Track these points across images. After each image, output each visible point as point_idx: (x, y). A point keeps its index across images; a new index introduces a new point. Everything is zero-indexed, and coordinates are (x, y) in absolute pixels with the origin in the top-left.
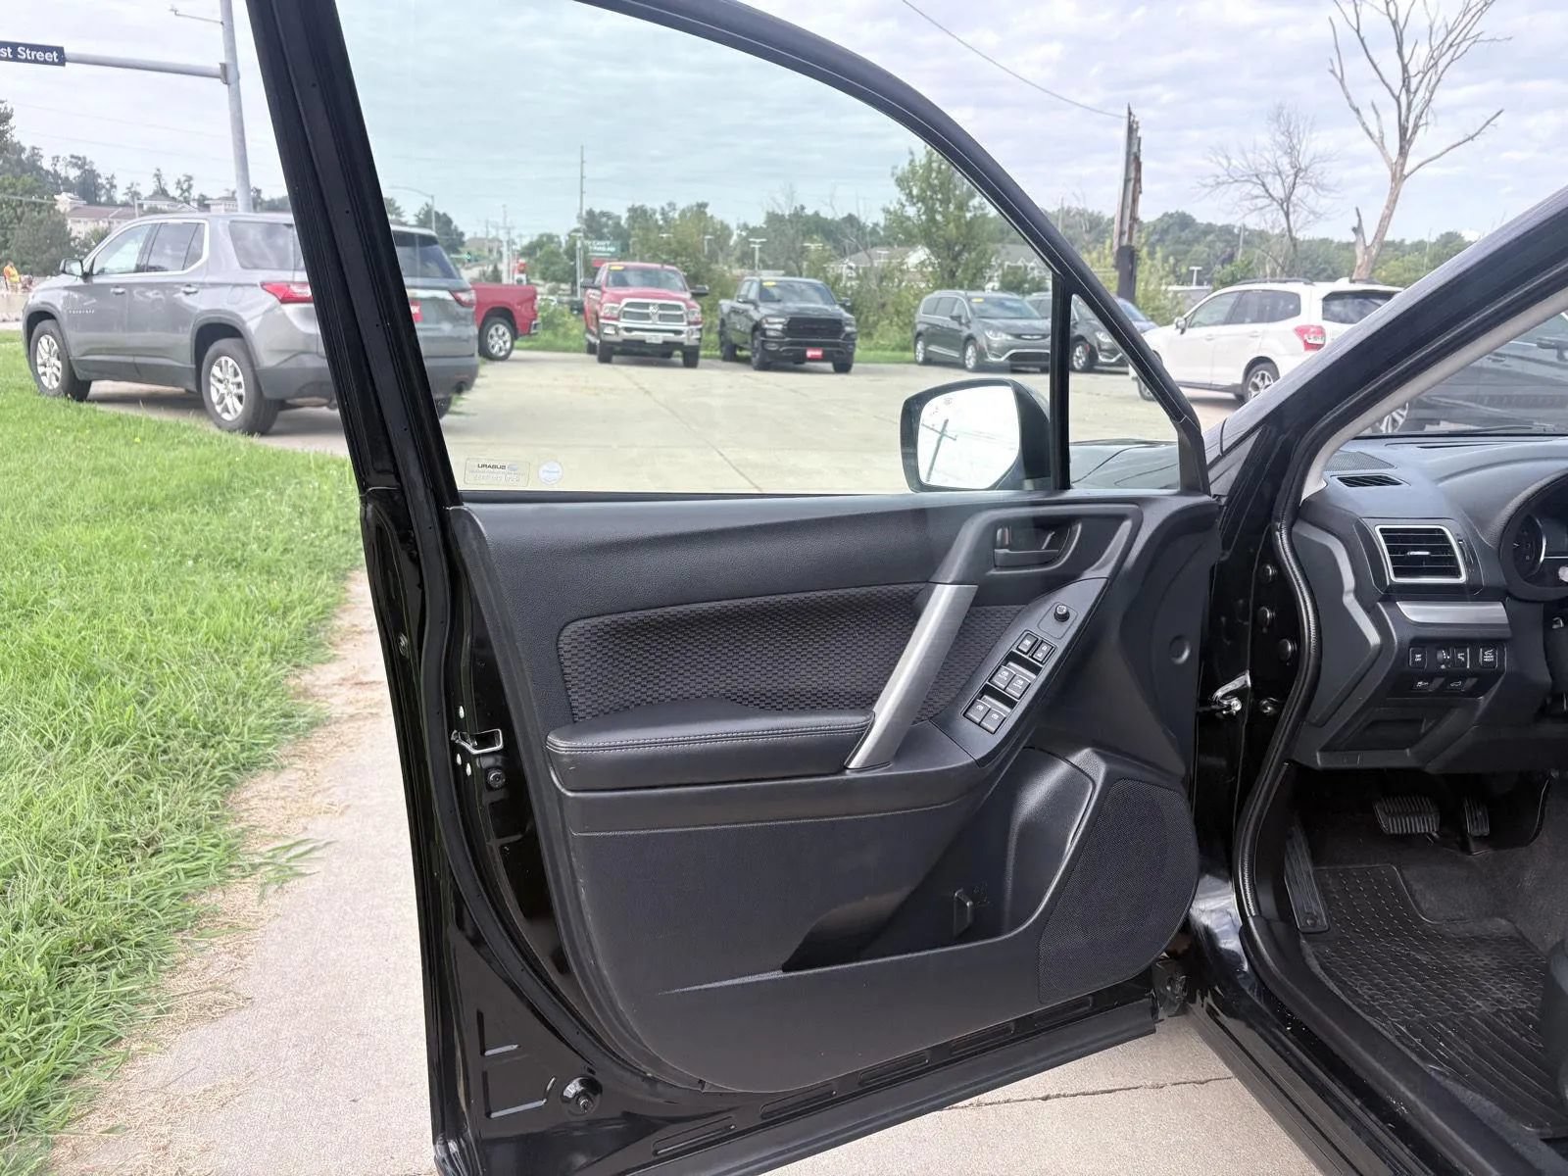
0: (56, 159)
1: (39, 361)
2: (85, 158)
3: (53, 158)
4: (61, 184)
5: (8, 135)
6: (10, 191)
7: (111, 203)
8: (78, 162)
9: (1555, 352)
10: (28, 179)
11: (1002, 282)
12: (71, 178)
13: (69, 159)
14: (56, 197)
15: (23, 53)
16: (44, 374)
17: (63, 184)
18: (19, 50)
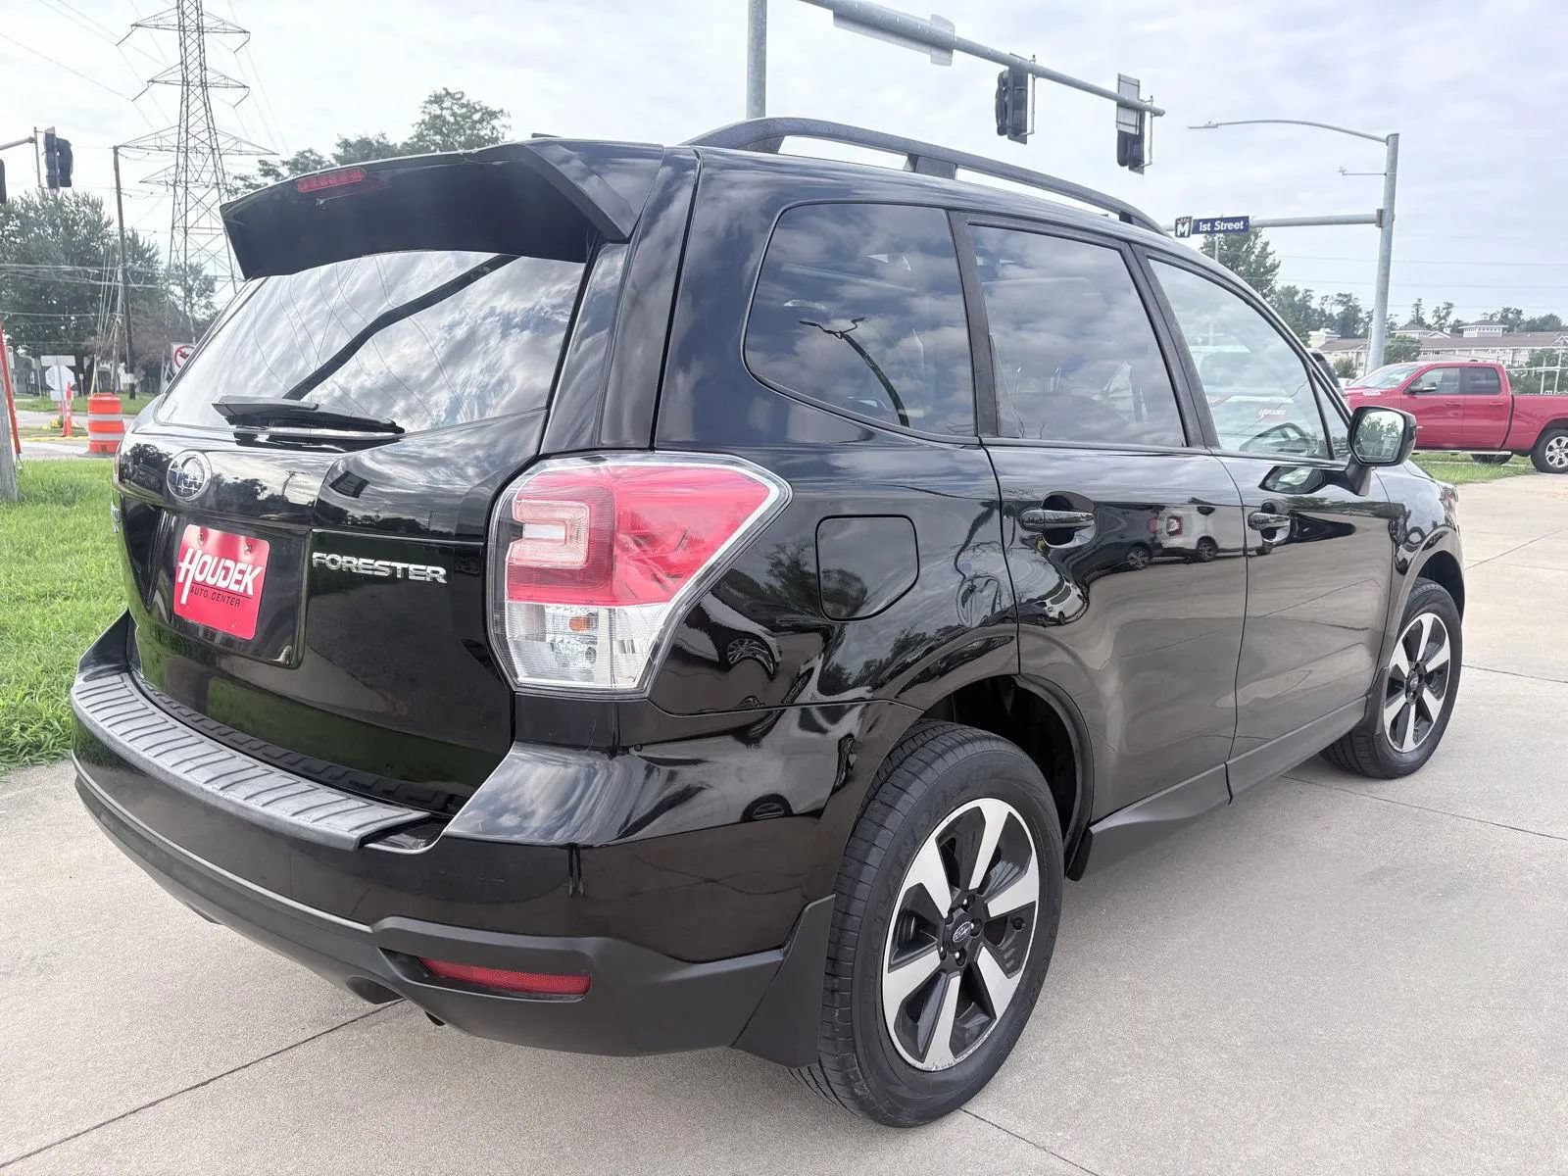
0: (1324, 298)
2: (1350, 295)
3: (1322, 298)
4: (1323, 320)
7: (1365, 334)
8: (1344, 299)
12: (1334, 314)
13: (1336, 297)
15: (1218, 226)
17: (1325, 320)
18: (1216, 224)
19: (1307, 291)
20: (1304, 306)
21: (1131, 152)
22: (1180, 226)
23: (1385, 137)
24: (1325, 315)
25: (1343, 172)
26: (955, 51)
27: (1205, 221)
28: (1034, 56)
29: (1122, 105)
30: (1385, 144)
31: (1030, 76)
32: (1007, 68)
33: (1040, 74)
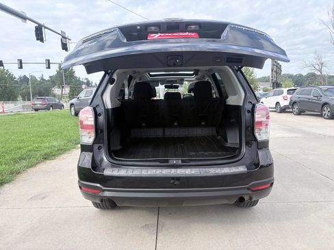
1: (72, 111)
3: (82, 79)
5: (74, 75)
6: (75, 85)
7: (92, 86)
8: (87, 79)
12: (85, 82)
13: (85, 78)
14: (82, 86)
16: (72, 113)
19: (79, 77)
20: (79, 80)
21: (65, 47)
24: (83, 82)
26: (27, 20)
29: (63, 37)
31: (43, 28)
32: (37, 25)
33: (45, 28)
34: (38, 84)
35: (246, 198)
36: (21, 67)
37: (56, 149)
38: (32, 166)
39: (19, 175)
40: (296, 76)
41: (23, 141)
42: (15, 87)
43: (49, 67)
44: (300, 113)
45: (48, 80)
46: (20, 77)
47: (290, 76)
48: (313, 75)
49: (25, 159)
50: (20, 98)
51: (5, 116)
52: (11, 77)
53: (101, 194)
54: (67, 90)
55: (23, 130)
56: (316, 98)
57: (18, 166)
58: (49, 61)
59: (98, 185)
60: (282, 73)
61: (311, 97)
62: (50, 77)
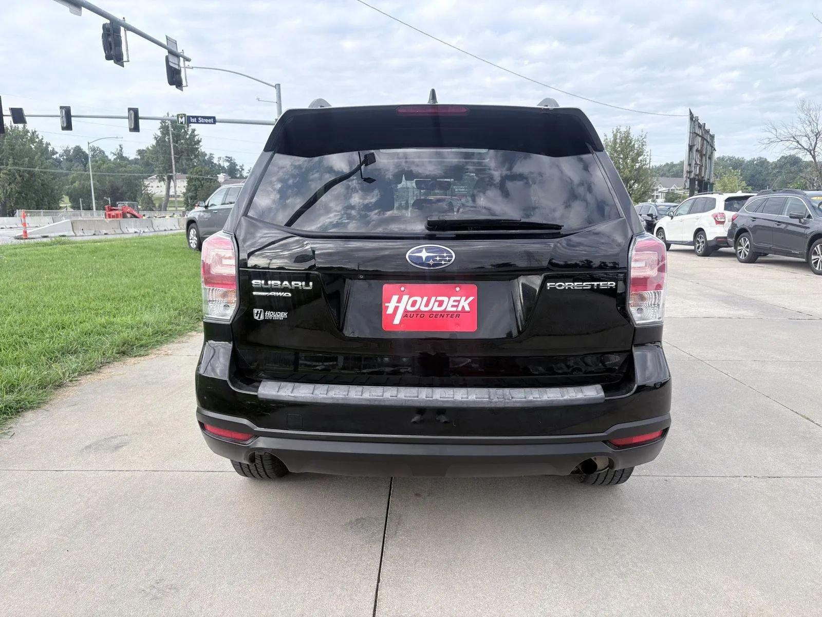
0: (220, 158)
1: (190, 238)
2: (231, 158)
3: (219, 158)
4: (221, 169)
5: (199, 150)
6: (199, 173)
7: (242, 177)
8: (229, 159)
9: (798, 220)
10: (207, 168)
11: (666, 198)
12: (225, 167)
13: (225, 158)
14: (218, 175)
15: (201, 120)
16: (191, 243)
17: (222, 169)
18: (199, 119)
19: (211, 154)
20: (210, 162)
21: (175, 78)
22: (180, 119)
23: (274, 85)
24: (221, 167)
25: (258, 99)
26: (83, 8)
27: (193, 117)
28: (124, 18)
29: (170, 52)
30: (274, 89)
31: (122, 29)
32: (108, 22)
33: (128, 28)
34: (109, 170)
35: (601, 463)
36: (68, 126)
37: (150, 330)
38: (92, 370)
39: (61, 390)
40: (751, 162)
41: (70, 309)
42: (55, 176)
43: (136, 128)
44: (754, 258)
45: (135, 161)
46: (67, 151)
47: (737, 164)
48: (794, 161)
49: (75, 352)
50: (66, 202)
51: (29, 246)
52: (44, 151)
53: (250, 443)
54: (180, 186)
55: (71, 282)
56: (796, 221)
57: (57, 369)
58: (136, 111)
59: (245, 421)
60: (717, 155)
61: (785, 217)
62: (140, 152)
